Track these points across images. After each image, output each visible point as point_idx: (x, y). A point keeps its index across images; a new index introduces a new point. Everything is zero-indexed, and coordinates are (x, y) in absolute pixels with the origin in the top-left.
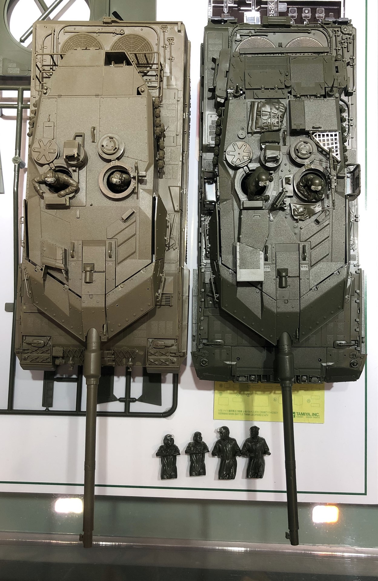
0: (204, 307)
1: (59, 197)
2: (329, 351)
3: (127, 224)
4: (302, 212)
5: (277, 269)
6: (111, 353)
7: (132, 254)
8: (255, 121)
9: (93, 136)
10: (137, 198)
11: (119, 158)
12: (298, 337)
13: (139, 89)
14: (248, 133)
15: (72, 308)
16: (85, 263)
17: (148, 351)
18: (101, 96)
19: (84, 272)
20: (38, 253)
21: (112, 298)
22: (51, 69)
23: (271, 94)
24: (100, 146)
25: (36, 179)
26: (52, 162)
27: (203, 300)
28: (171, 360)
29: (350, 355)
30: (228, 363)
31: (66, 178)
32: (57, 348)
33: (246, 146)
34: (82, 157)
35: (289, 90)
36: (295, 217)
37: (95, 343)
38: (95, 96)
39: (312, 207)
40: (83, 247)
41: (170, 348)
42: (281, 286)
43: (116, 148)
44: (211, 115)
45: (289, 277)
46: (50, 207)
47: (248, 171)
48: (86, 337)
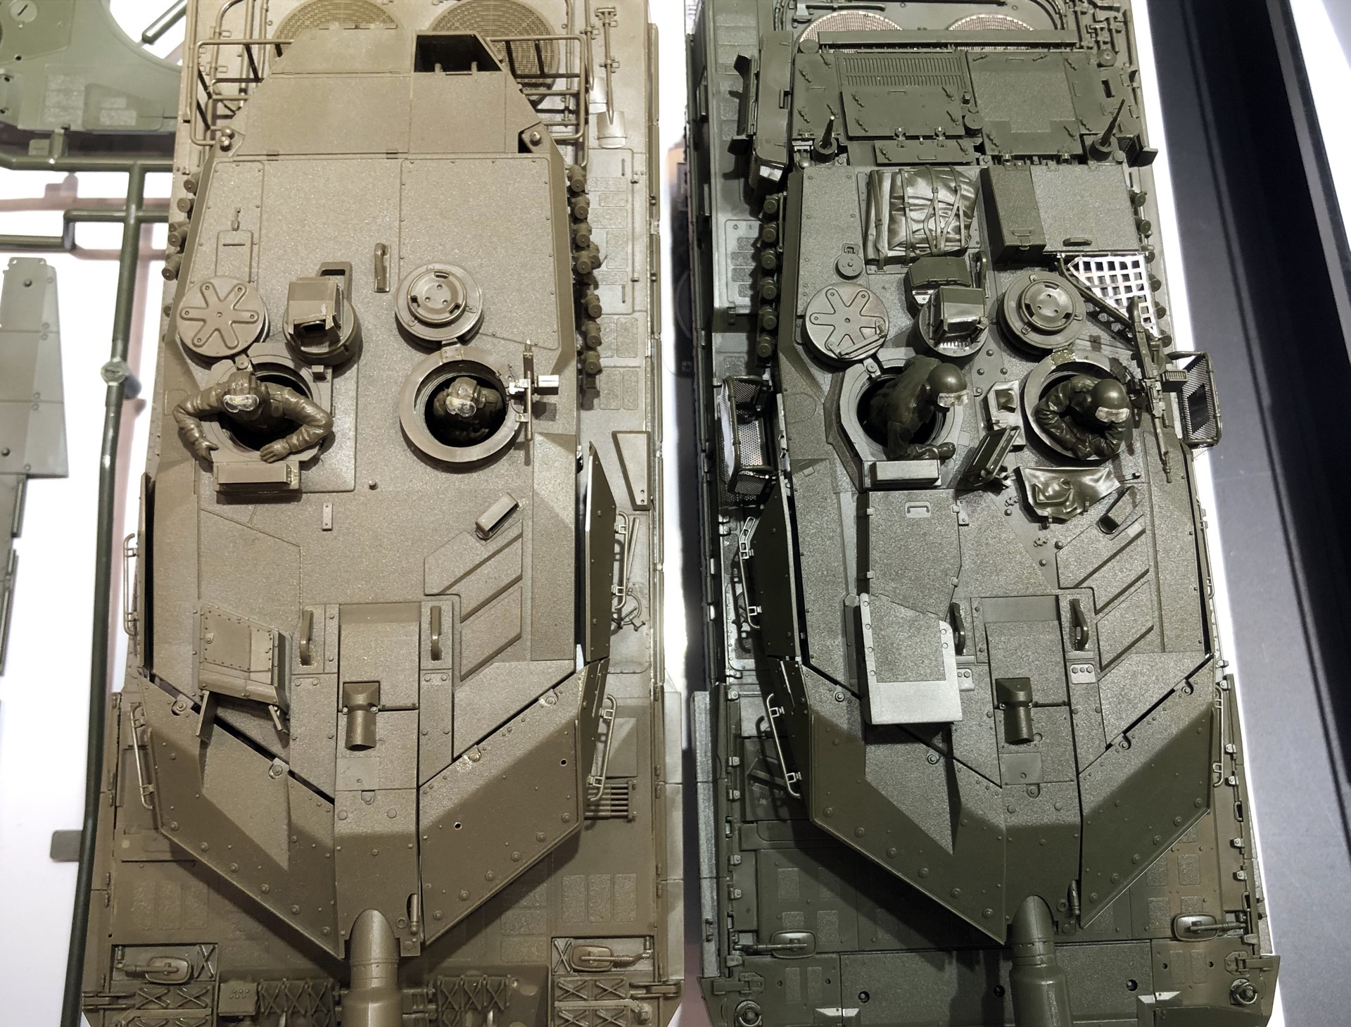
0: (739, 820)
1: (266, 461)
2: (1159, 953)
3: (493, 545)
4: (1057, 495)
5: (994, 682)
6: (427, 994)
7: (510, 643)
8: (887, 226)
9: (380, 272)
10: (528, 462)
11: (468, 338)
12: (1077, 912)
13: (523, 136)
14: (868, 262)
15: (297, 837)
16: (348, 680)
17: (553, 982)
18: (405, 156)
19: (345, 710)
20: (187, 650)
21: (439, 802)
22: (241, 90)
23: (928, 151)
24: (403, 301)
25: (189, 406)
26: (245, 351)
27: (737, 794)
28: (633, 1011)
29: (1226, 964)
30: (831, 1012)
31: (293, 400)
32: (234, 985)
33: (866, 298)
34: (345, 334)
35: (978, 141)
36: (1040, 512)
37: (381, 966)
38: (385, 156)
39: (1087, 480)
40: (343, 627)
41: (629, 968)
42: (1014, 737)
43: (457, 307)
44: (735, 222)
45: (1036, 705)
46: (234, 494)
47: (878, 373)
48: (348, 944)
